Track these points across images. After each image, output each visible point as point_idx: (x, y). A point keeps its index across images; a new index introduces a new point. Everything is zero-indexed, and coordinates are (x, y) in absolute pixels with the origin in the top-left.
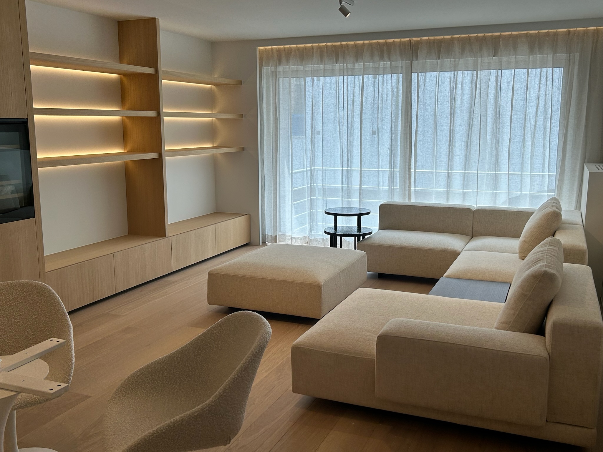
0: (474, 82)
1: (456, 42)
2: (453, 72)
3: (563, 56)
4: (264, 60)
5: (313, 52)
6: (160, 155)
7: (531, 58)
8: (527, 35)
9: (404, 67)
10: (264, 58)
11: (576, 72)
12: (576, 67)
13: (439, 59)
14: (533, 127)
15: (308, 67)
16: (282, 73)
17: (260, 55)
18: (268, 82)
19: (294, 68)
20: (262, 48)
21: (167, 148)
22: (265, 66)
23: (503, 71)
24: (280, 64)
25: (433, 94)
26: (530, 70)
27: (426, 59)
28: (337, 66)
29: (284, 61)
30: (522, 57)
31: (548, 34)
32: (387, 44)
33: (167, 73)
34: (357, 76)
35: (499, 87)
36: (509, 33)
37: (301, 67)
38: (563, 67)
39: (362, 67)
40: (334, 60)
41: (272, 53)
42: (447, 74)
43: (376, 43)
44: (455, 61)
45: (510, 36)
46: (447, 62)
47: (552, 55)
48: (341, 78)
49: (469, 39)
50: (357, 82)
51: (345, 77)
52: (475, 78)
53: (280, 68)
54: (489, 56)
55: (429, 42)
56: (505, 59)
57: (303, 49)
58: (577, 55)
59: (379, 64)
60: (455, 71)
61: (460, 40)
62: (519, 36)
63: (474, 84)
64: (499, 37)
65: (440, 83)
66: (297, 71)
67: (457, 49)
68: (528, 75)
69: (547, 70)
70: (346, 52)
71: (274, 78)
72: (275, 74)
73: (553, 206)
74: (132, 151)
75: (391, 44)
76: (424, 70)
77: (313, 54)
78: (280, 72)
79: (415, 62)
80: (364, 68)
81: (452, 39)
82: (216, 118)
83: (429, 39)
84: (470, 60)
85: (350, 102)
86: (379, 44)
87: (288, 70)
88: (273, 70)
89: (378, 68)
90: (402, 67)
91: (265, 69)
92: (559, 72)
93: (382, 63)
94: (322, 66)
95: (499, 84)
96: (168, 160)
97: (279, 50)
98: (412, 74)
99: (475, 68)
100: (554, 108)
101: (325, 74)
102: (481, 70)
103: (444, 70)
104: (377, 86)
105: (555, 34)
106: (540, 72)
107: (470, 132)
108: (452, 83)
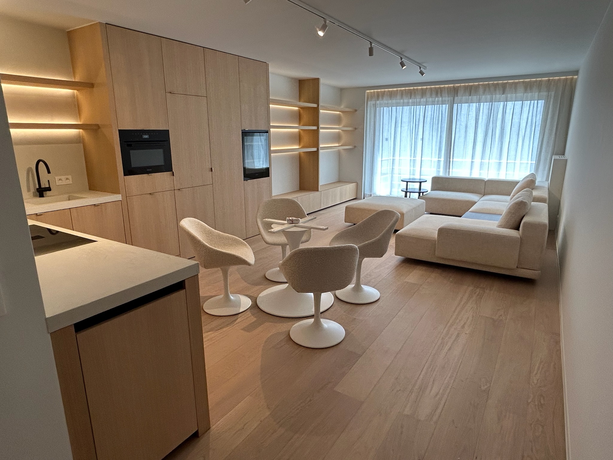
0: (490, 109)
1: (480, 86)
2: (478, 103)
3: (544, 94)
4: (369, 98)
5: (397, 93)
6: (318, 149)
7: (525, 95)
8: (523, 82)
9: (449, 101)
10: (369, 97)
11: (551, 103)
12: (552, 100)
13: (470, 96)
14: (523, 134)
15: (394, 101)
16: (379, 105)
17: (367, 95)
18: (370, 110)
19: (386, 102)
20: (369, 91)
21: (321, 146)
22: (369, 101)
23: (508, 102)
24: (378, 99)
25: (466, 116)
26: (524, 102)
27: (462, 96)
28: (411, 101)
29: (380, 98)
30: (520, 95)
31: (536, 81)
32: (440, 88)
33: (322, 106)
34: (422, 106)
35: (504, 112)
36: (513, 81)
37: (390, 101)
38: (544, 100)
39: (425, 101)
40: (409, 97)
41: (374, 94)
42: (474, 104)
43: (434, 87)
44: (479, 97)
45: (513, 83)
46: (475, 98)
47: (538, 93)
48: (413, 107)
49: (489, 84)
50: (421, 109)
51: (415, 107)
52: (491, 107)
53: (378, 102)
54: (500, 94)
55: (465, 86)
56: (509, 95)
57: (392, 91)
58: (553, 93)
59: (435, 99)
60: (479, 103)
61: (483, 85)
62: (519, 82)
63: (490, 110)
64: (506, 83)
65: (470, 110)
66: (388, 103)
67: (481, 90)
68: (522, 105)
69: (534, 102)
70: (416, 92)
71: (374, 107)
72: (375, 106)
73: (531, 177)
74: (303, 147)
75: (442, 88)
76: (461, 102)
77: (397, 94)
78: (378, 104)
79: (456, 98)
80: (426, 101)
81: (479, 85)
82: (341, 130)
83: (465, 85)
84: (489, 97)
85: (417, 120)
86: (435, 88)
87: (382, 103)
88: (374, 103)
89: (434, 101)
90: (448, 101)
91: (369, 103)
92: (541, 103)
93: (437, 99)
94: (402, 101)
95: (505, 110)
96: (321, 151)
97: (378, 92)
98: (454, 104)
99: (491, 101)
100: (537, 123)
101: (403, 105)
102: (494, 102)
103: (473, 102)
104: (433, 111)
105: (540, 81)
106: (529, 103)
107: (486, 137)
108: (477, 110)
